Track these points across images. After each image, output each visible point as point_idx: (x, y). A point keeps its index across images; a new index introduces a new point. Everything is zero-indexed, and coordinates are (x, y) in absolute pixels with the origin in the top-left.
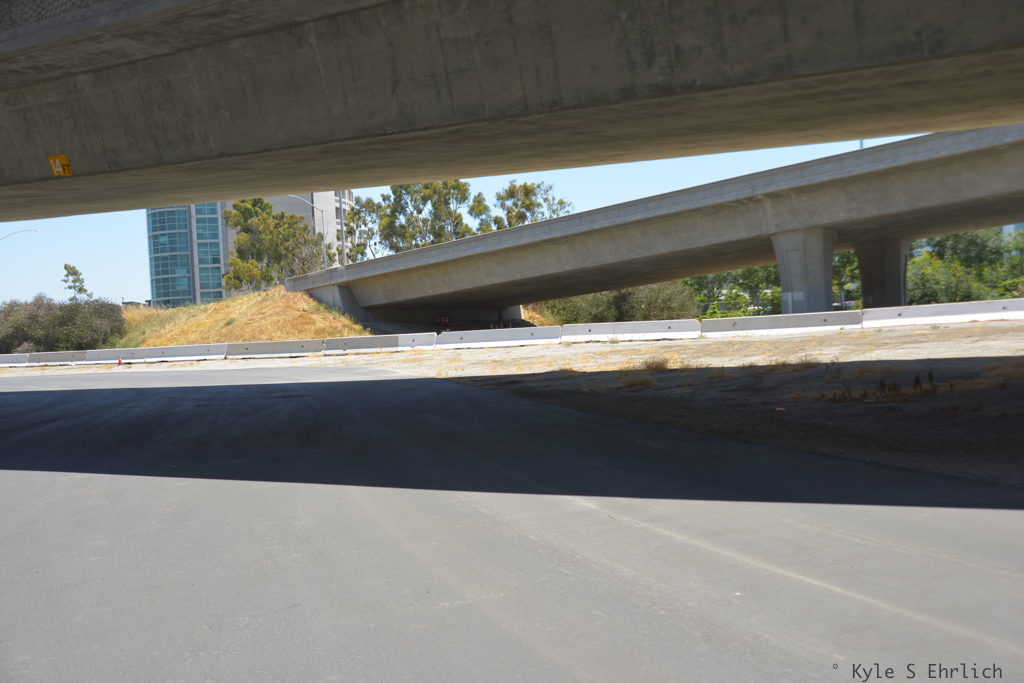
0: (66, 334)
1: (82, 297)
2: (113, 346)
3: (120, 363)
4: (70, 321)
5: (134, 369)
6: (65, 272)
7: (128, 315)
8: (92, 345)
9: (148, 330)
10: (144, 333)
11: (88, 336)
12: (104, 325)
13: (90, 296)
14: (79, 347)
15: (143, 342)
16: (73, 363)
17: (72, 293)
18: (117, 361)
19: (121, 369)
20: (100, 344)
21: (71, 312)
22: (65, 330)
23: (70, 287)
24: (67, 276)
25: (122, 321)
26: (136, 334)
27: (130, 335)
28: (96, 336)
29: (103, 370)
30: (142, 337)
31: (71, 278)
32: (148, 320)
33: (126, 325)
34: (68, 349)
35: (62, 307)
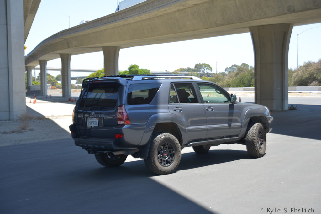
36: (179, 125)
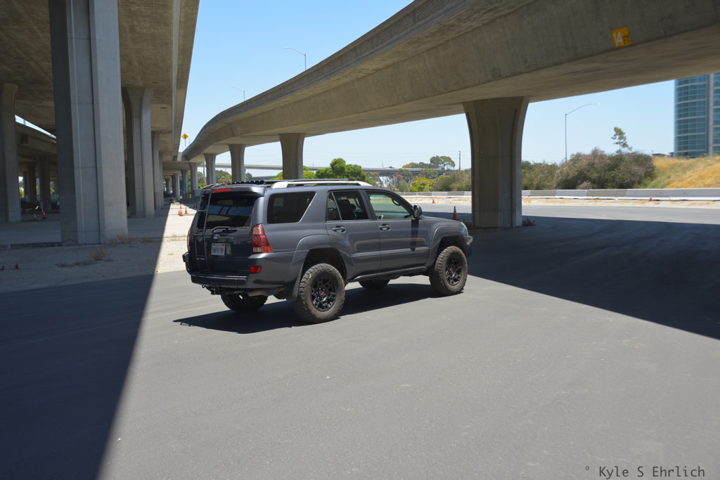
0: (613, 177)
1: (625, 150)
2: (646, 186)
3: (651, 200)
4: (615, 167)
5: (662, 205)
6: (614, 133)
7: (658, 163)
8: (630, 185)
9: (673, 176)
10: (669, 177)
11: (628, 178)
12: (640, 170)
13: (630, 149)
14: (622, 186)
15: (668, 184)
16: (617, 198)
17: (618, 147)
18: (649, 198)
19: (651, 204)
20: (635, 185)
21: (617, 160)
22: (612, 173)
23: (617, 143)
24: (615, 135)
25: (653, 168)
26: (663, 178)
27: (659, 179)
28: (633, 179)
29: (638, 205)
30: (668, 180)
31: (618, 137)
32: (672, 167)
33: (655, 171)
34: (613, 187)
35: (611, 158)
36: (341, 251)
